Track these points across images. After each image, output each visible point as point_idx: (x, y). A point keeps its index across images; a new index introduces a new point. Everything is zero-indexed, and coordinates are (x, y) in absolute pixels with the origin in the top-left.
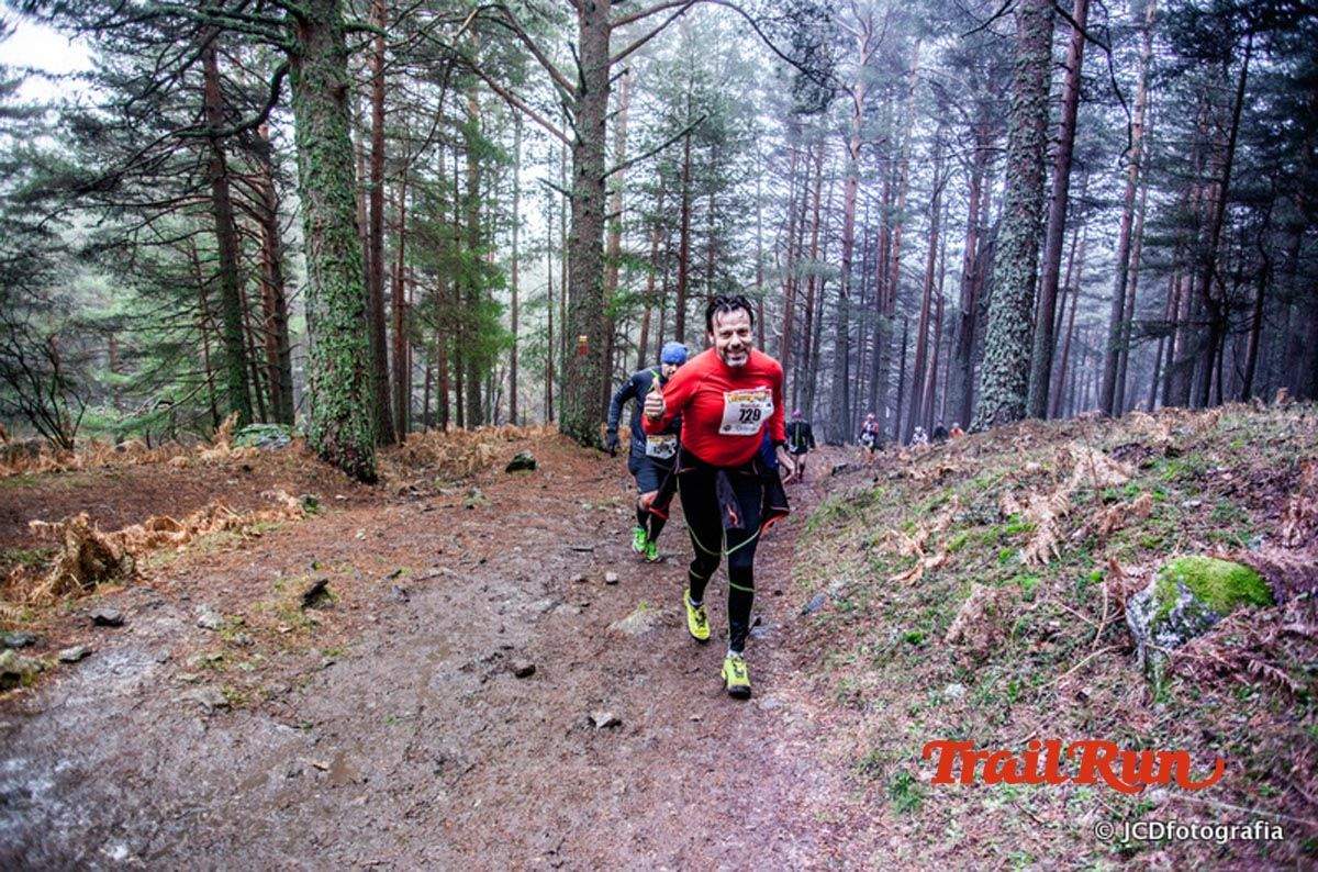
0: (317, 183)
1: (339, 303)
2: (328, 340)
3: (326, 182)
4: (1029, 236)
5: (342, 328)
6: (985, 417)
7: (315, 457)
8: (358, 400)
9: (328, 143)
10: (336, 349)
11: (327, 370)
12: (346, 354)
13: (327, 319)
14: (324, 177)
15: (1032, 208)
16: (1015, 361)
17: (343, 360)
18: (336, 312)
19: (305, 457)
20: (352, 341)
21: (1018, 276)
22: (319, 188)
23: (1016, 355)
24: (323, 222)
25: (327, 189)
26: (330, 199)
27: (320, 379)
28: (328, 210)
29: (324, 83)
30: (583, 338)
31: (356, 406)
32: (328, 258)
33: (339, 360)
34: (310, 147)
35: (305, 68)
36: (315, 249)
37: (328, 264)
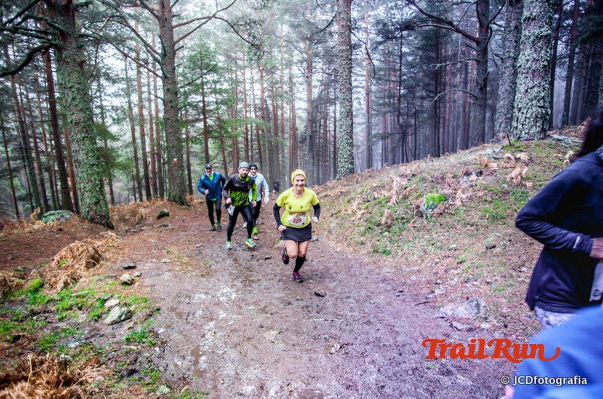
0: (75, 103)
1: (90, 154)
2: (87, 171)
3: (79, 103)
4: (350, 109)
5: (93, 165)
6: (342, 174)
7: (87, 221)
9: (78, 86)
10: (91, 174)
11: (88, 183)
12: (96, 176)
13: (86, 161)
14: (78, 100)
15: (349, 100)
16: (349, 153)
17: (95, 178)
18: (89, 158)
19: (83, 222)
20: (98, 170)
21: (347, 123)
22: (76, 105)
23: (350, 151)
24: (79, 120)
25: (80, 105)
26: (81, 110)
27: (85, 187)
28: (81, 115)
29: (74, 60)
30: (175, 160)
31: (102, 198)
32: (83, 135)
33: (93, 179)
34: (70, 88)
35: (65, 53)
36: (76, 132)
37: (84, 138)
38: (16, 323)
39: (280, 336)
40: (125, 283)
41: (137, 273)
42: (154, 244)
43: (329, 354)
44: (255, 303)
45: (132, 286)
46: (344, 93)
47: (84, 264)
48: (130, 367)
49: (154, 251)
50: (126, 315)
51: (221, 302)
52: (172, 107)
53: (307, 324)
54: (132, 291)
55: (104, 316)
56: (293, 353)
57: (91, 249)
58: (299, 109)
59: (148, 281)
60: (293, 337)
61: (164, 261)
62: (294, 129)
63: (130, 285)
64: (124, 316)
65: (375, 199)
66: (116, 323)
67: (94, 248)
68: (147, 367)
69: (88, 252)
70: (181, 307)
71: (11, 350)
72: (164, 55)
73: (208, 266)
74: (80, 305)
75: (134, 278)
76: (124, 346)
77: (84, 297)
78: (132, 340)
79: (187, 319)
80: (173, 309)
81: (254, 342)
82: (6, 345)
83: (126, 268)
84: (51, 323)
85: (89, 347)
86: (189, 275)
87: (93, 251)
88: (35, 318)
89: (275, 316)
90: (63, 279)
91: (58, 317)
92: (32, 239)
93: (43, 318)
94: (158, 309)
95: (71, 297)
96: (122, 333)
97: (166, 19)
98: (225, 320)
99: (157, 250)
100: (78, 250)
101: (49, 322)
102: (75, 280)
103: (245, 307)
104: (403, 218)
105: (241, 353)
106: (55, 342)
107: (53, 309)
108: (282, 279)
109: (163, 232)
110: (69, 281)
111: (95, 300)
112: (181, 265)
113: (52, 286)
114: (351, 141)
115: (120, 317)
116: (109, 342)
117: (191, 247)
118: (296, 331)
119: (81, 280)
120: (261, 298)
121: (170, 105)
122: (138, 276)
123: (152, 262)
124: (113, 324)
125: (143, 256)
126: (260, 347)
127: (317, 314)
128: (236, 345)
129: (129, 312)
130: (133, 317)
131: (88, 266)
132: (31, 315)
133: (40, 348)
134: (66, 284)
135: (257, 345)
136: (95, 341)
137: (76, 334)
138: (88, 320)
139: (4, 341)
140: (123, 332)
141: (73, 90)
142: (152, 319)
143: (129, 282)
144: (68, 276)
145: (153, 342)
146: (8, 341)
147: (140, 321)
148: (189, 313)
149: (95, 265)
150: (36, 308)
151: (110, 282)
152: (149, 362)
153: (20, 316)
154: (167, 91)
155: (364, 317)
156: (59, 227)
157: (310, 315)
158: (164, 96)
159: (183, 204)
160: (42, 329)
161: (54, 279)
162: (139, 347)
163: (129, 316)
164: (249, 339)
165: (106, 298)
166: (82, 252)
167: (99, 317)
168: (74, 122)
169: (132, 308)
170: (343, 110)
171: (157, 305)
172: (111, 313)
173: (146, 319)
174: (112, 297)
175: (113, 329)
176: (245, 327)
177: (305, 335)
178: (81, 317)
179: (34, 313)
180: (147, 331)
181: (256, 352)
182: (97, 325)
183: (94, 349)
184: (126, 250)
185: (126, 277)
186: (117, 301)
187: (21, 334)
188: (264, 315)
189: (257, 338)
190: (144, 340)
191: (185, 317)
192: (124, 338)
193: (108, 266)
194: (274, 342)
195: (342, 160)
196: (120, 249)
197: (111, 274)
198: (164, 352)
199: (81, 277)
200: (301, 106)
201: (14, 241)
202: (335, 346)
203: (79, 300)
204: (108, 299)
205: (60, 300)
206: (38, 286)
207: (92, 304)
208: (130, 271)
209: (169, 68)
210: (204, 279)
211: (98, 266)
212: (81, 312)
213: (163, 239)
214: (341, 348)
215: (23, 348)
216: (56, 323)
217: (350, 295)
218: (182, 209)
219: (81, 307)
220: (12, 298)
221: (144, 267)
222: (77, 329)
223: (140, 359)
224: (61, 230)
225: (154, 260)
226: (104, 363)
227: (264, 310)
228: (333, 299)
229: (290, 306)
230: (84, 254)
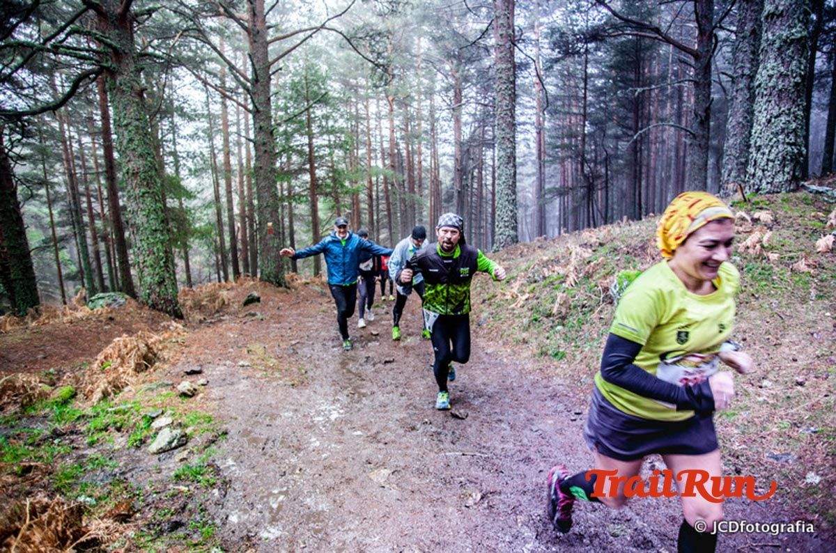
0: (132, 146)
1: (152, 216)
2: (148, 238)
3: (136, 145)
4: (512, 153)
5: (156, 230)
6: (501, 243)
7: (147, 308)
8: (168, 272)
9: (137, 123)
10: (153, 243)
11: (148, 256)
12: (159, 246)
13: (146, 226)
14: (136, 142)
15: (511, 139)
16: (511, 214)
17: (158, 249)
18: (150, 222)
19: (141, 308)
20: (162, 238)
21: (508, 173)
22: (134, 149)
23: (511, 211)
24: (138, 169)
25: (139, 150)
26: (141, 156)
27: (145, 261)
28: (141, 162)
29: (132, 88)
30: (270, 224)
31: (168, 275)
32: (143, 190)
33: (155, 249)
34: (126, 125)
35: (119, 79)
36: (134, 185)
37: (144, 193)
38: (31, 448)
39: (393, 478)
40: (184, 395)
41: (202, 381)
42: (233, 340)
43: (463, 508)
44: (364, 427)
45: (193, 398)
46: (503, 130)
47: (133, 367)
48: (175, 518)
49: (231, 350)
50: (179, 440)
51: (315, 425)
52: (266, 151)
53: (434, 460)
54: (193, 405)
55: (149, 441)
56: (410, 505)
57: (142, 346)
58: (444, 155)
59: (216, 392)
60: (413, 479)
61: (241, 363)
62: (436, 182)
63: (191, 397)
64: (176, 441)
65: (544, 278)
66: (164, 451)
67: (147, 345)
68: (198, 518)
69: (139, 349)
70: (257, 430)
71: (15, 488)
72: (256, 81)
73: (303, 371)
74: (119, 424)
75: (197, 387)
76: (171, 486)
77: (125, 413)
78: (183, 477)
79: (263, 449)
80: (246, 433)
81: (355, 485)
82: (10, 480)
83: (188, 373)
84: (77, 448)
85: (122, 486)
86: (274, 384)
87: (146, 349)
88: (56, 441)
89: (390, 446)
90: (102, 386)
91: (88, 440)
92: (72, 331)
93: (68, 441)
94: (225, 433)
95: (107, 412)
96: (171, 466)
97: (258, 32)
98: (318, 451)
99: (235, 347)
100: (126, 346)
101: (74, 448)
102: (118, 388)
103: (348, 432)
104: (584, 306)
105: (335, 501)
106: (77, 478)
107: (83, 429)
108: (405, 393)
109: (248, 324)
110: (110, 390)
111: (140, 417)
112: (265, 371)
113: (87, 397)
114: (513, 197)
115: (170, 443)
116: (150, 479)
117: (283, 345)
118: (418, 469)
119: (126, 389)
120: (373, 420)
121: (263, 148)
122: (203, 385)
123: (225, 365)
124: (160, 453)
125: (214, 356)
126: (364, 493)
127: (452, 445)
128: (329, 489)
129: (183, 436)
130: (189, 444)
131: (139, 369)
132: (52, 437)
133: (55, 486)
134: (105, 395)
135: (359, 490)
136: (132, 476)
137: (107, 466)
138: (127, 447)
139: (8, 474)
140: (173, 464)
141: (130, 128)
142: (214, 447)
143: (189, 393)
144: (109, 383)
145: (212, 481)
146: (14, 474)
147: (198, 450)
148: (268, 440)
149: (147, 367)
150: (60, 427)
151: (164, 392)
152: (202, 510)
153: (37, 439)
154: (260, 130)
155: (520, 451)
156: (110, 315)
157: (442, 446)
158: (256, 136)
159: (280, 285)
160: (63, 457)
161: (89, 387)
162: (192, 488)
163: (183, 441)
164: (349, 481)
165: (154, 415)
166: (131, 350)
167: (143, 442)
168: (131, 171)
169: (188, 431)
170: (502, 153)
171: (224, 427)
172: (158, 436)
173: (206, 447)
174: (163, 413)
175: (159, 459)
176: (345, 462)
177: (430, 477)
178: (119, 441)
179: (56, 434)
180: (206, 464)
181: (356, 500)
182: (138, 453)
183: (129, 489)
184: (194, 348)
185: (185, 385)
186: (169, 420)
187: (32, 464)
188: (375, 445)
189: (360, 479)
190: (200, 477)
191: (261, 445)
192: (173, 474)
193: (164, 370)
194: (384, 487)
195: (501, 224)
196: (186, 346)
197: (166, 382)
198: (225, 496)
199: (127, 385)
200: (447, 151)
201: (48, 333)
202: (474, 495)
203: (118, 418)
204: (157, 417)
205: (94, 416)
206: (68, 396)
207: (135, 424)
208: (194, 377)
209: (262, 98)
210: (294, 391)
211: (152, 370)
212: (120, 434)
213: (247, 333)
214: (482, 498)
215: (32, 485)
216: (84, 449)
217: (501, 418)
218: (279, 292)
219: (121, 427)
220: (33, 413)
221: (214, 372)
222: (111, 459)
223: (190, 506)
224: (111, 319)
225: (228, 362)
226: (139, 511)
227: (375, 438)
228: (477, 423)
229: (414, 433)
230: (134, 352)
